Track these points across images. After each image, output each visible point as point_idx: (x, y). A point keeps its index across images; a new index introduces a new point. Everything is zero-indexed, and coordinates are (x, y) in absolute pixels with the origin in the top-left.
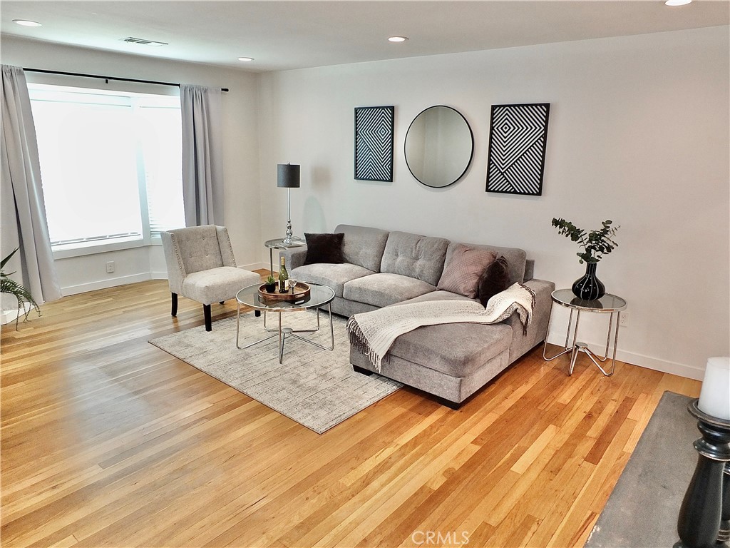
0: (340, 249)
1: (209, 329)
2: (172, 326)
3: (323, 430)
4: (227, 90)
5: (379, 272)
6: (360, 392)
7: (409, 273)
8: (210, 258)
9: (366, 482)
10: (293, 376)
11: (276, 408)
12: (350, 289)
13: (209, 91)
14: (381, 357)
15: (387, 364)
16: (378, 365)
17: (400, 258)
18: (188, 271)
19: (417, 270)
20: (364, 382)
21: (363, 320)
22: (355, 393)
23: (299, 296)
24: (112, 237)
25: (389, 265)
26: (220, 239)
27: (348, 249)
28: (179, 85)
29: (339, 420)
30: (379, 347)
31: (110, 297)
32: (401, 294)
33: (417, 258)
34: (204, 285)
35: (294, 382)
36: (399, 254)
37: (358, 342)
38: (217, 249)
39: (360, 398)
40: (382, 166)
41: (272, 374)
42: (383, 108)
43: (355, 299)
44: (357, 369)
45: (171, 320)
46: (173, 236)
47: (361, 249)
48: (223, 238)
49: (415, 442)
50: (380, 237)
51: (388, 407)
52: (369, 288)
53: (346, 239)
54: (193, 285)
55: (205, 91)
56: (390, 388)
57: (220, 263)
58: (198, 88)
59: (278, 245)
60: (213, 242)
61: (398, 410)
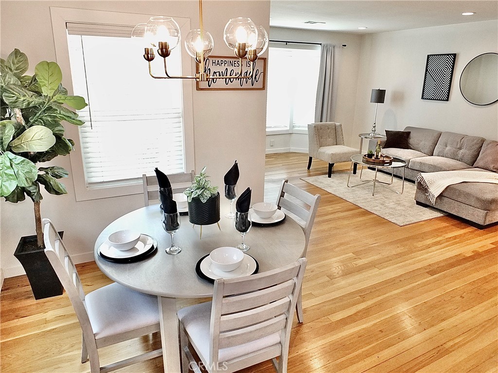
0: (407, 141)
1: (330, 176)
2: (307, 174)
3: (402, 225)
4: (345, 46)
5: (432, 155)
6: (421, 213)
7: (454, 157)
8: (330, 140)
9: (429, 247)
10: (382, 202)
11: (375, 213)
12: (414, 163)
13: (336, 47)
14: (436, 196)
15: (439, 200)
16: (433, 201)
17: (448, 148)
18: (321, 145)
19: (460, 156)
20: (422, 210)
21: (426, 176)
22: (418, 213)
23: (386, 161)
24: (275, 127)
25: (440, 152)
26: (337, 130)
27: (413, 140)
28: (321, 44)
29: (410, 223)
30: (435, 191)
31: (273, 158)
32: (449, 167)
33: (460, 149)
34: (331, 153)
35: (382, 204)
36: (448, 145)
37: (422, 188)
38: (335, 135)
39: (421, 216)
40: (442, 91)
41: (369, 200)
42: (448, 55)
43: (417, 169)
44: (418, 203)
45: (307, 171)
46: (315, 126)
47: (421, 141)
48: (339, 130)
49: (455, 237)
50: (436, 135)
51: (438, 222)
52: (427, 163)
53: (411, 135)
54: (324, 153)
55: (334, 47)
56: (439, 215)
57: (336, 143)
58: (331, 45)
59: (367, 136)
60: (333, 132)
61: (445, 224)
